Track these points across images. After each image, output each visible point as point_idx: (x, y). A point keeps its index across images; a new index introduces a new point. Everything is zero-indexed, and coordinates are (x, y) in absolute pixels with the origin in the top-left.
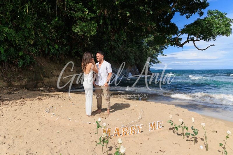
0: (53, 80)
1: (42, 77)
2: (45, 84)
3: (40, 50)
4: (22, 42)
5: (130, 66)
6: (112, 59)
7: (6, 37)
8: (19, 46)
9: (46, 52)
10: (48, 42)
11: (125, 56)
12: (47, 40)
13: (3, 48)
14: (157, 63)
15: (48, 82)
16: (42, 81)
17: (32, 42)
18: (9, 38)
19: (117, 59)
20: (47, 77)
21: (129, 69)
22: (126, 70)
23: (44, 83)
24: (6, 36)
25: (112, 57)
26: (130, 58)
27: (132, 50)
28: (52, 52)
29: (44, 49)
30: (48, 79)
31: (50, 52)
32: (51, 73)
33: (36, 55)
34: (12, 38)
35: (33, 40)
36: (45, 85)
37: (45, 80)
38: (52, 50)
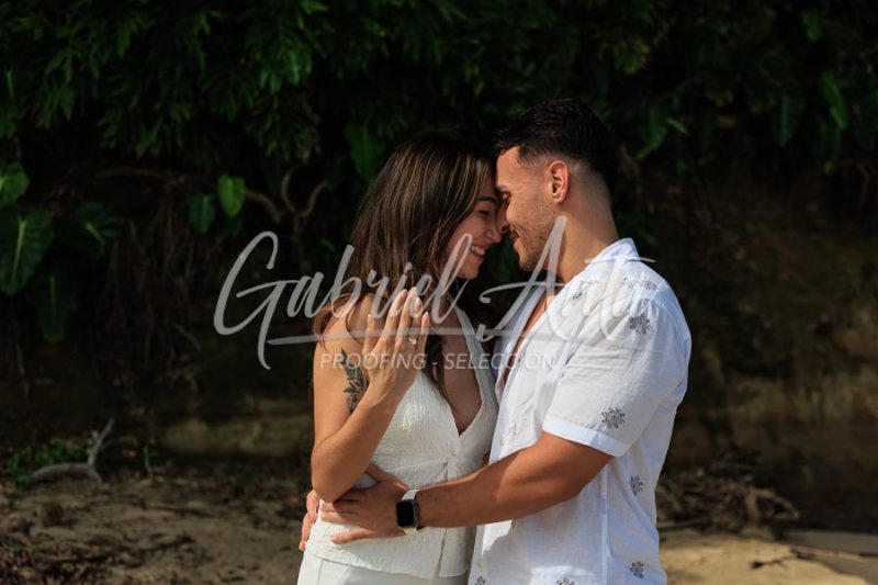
0: (830, 408)
1: (720, 377)
2: (742, 437)
3: (727, 122)
4: (531, 67)
7: (386, 39)
8: (491, 108)
9: (785, 135)
10: (812, 35)
12: (806, 18)
13: (372, 130)
15: (768, 425)
16: (712, 414)
17: (636, 57)
18: (407, 46)
20: (764, 372)
23: (724, 427)
24: (382, 33)
28: (841, 122)
29: (756, 108)
30: (780, 397)
31: (824, 128)
32: (824, 331)
33: (681, 166)
34: (437, 43)
35: (647, 34)
36: (734, 448)
37: (742, 399)
38: (834, 112)
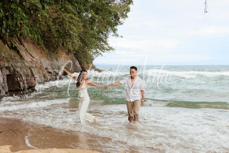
5: (66, 53)
6: (30, 35)
11: (58, 31)
14: (107, 50)
19: (39, 36)
21: (64, 60)
22: (59, 62)
25: (30, 30)
26: (70, 36)
27: (72, 18)
